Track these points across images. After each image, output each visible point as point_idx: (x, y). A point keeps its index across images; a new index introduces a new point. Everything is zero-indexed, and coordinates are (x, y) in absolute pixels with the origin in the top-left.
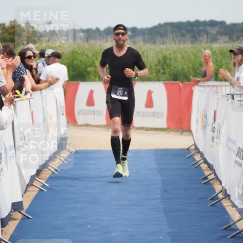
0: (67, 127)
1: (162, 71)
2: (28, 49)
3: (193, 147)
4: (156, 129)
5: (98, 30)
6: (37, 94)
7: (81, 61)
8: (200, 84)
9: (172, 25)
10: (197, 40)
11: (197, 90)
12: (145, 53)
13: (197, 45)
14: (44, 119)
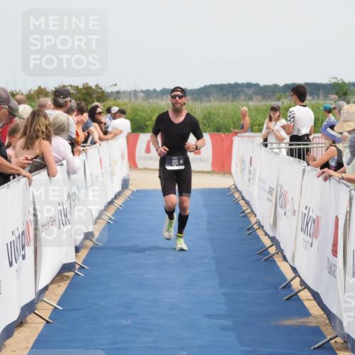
0: (130, 171)
1: (207, 124)
2: (97, 107)
3: (234, 187)
4: (203, 172)
5: (155, 90)
6: (104, 143)
7: (141, 116)
8: (239, 135)
9: (215, 86)
10: (236, 99)
11: (236, 140)
12: (194, 110)
13: (236, 103)
14: (110, 164)
